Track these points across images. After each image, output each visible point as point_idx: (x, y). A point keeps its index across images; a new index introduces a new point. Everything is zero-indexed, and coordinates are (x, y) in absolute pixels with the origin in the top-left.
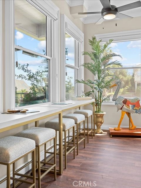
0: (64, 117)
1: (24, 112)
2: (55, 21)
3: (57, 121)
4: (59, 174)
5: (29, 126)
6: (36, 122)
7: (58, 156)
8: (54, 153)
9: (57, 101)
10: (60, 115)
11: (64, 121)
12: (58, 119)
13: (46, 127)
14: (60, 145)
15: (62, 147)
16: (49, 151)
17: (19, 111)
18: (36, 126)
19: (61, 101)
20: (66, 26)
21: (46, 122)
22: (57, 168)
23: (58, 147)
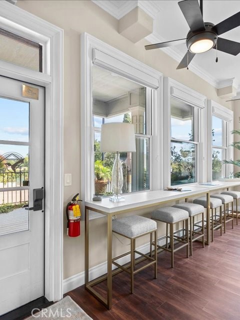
0: (211, 197)
1: (180, 190)
2: (202, 109)
3: (205, 199)
4: (207, 244)
5: (180, 202)
6: (186, 199)
7: (206, 230)
8: (203, 227)
9: (204, 181)
10: (207, 194)
11: (211, 200)
12: (206, 197)
13: (194, 203)
14: (207, 221)
15: (210, 224)
16: (197, 225)
17: (175, 189)
18: (186, 201)
19: (207, 182)
20: (213, 110)
21: (194, 199)
22: (205, 240)
23: (205, 223)
